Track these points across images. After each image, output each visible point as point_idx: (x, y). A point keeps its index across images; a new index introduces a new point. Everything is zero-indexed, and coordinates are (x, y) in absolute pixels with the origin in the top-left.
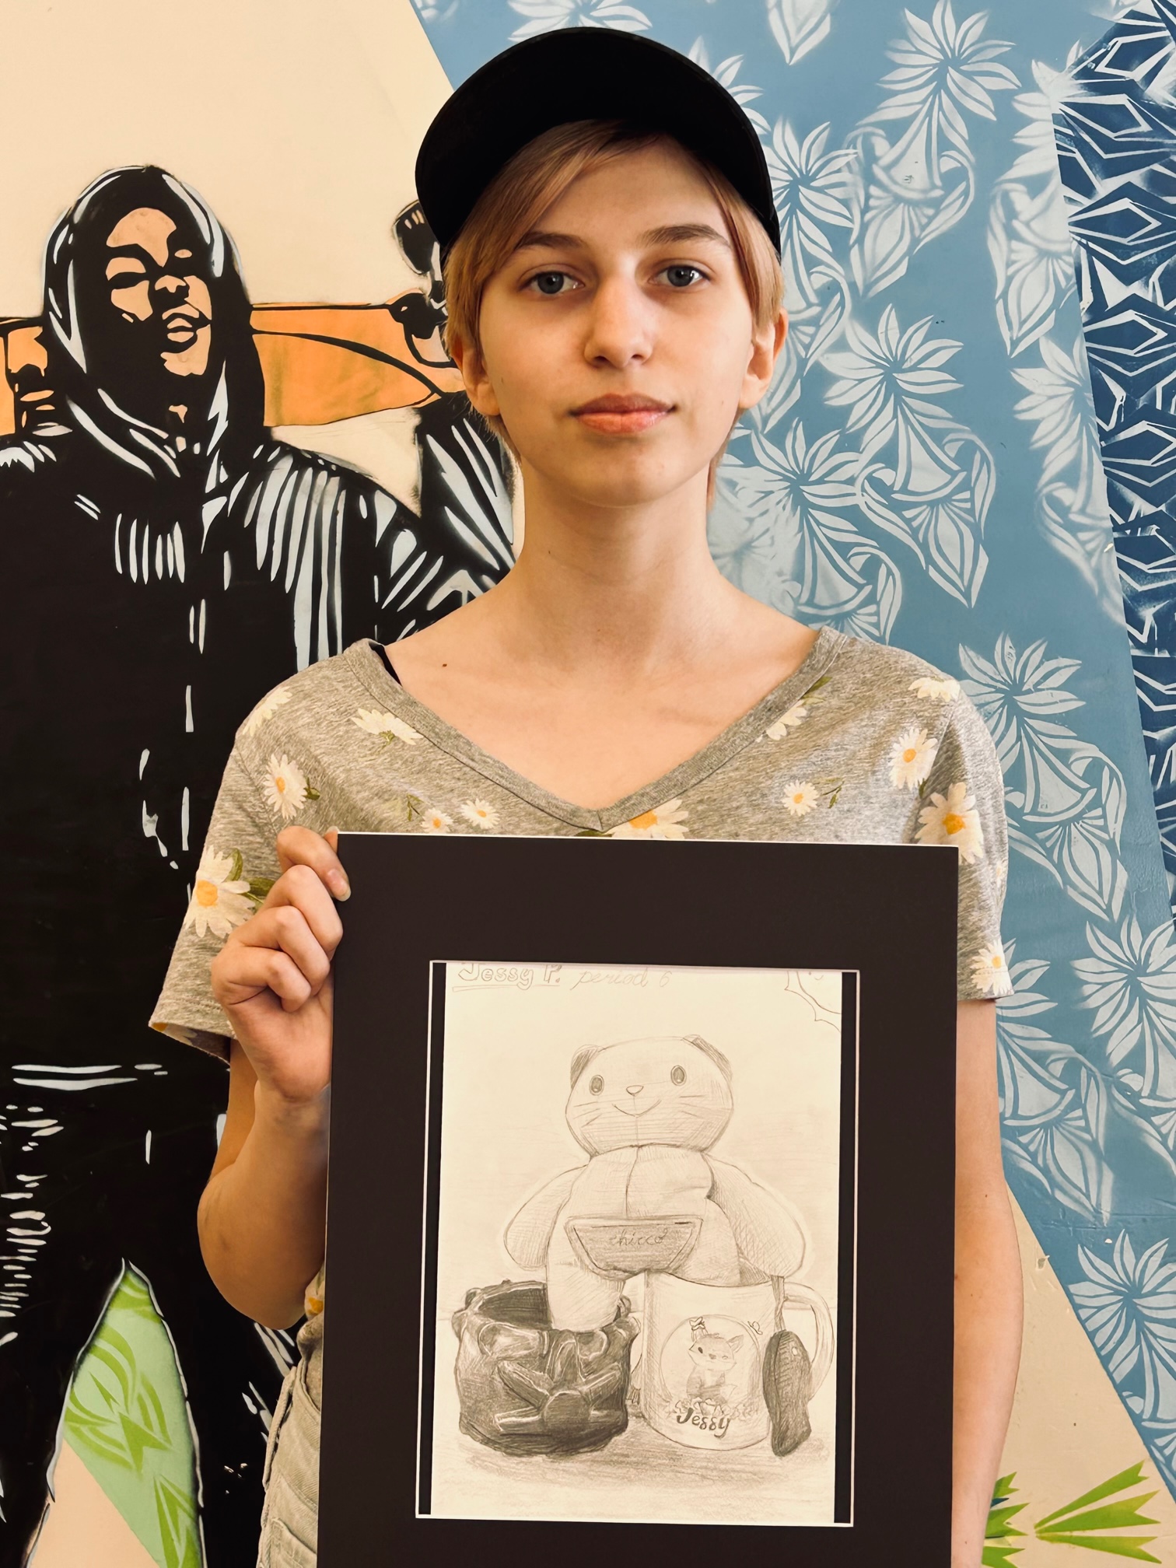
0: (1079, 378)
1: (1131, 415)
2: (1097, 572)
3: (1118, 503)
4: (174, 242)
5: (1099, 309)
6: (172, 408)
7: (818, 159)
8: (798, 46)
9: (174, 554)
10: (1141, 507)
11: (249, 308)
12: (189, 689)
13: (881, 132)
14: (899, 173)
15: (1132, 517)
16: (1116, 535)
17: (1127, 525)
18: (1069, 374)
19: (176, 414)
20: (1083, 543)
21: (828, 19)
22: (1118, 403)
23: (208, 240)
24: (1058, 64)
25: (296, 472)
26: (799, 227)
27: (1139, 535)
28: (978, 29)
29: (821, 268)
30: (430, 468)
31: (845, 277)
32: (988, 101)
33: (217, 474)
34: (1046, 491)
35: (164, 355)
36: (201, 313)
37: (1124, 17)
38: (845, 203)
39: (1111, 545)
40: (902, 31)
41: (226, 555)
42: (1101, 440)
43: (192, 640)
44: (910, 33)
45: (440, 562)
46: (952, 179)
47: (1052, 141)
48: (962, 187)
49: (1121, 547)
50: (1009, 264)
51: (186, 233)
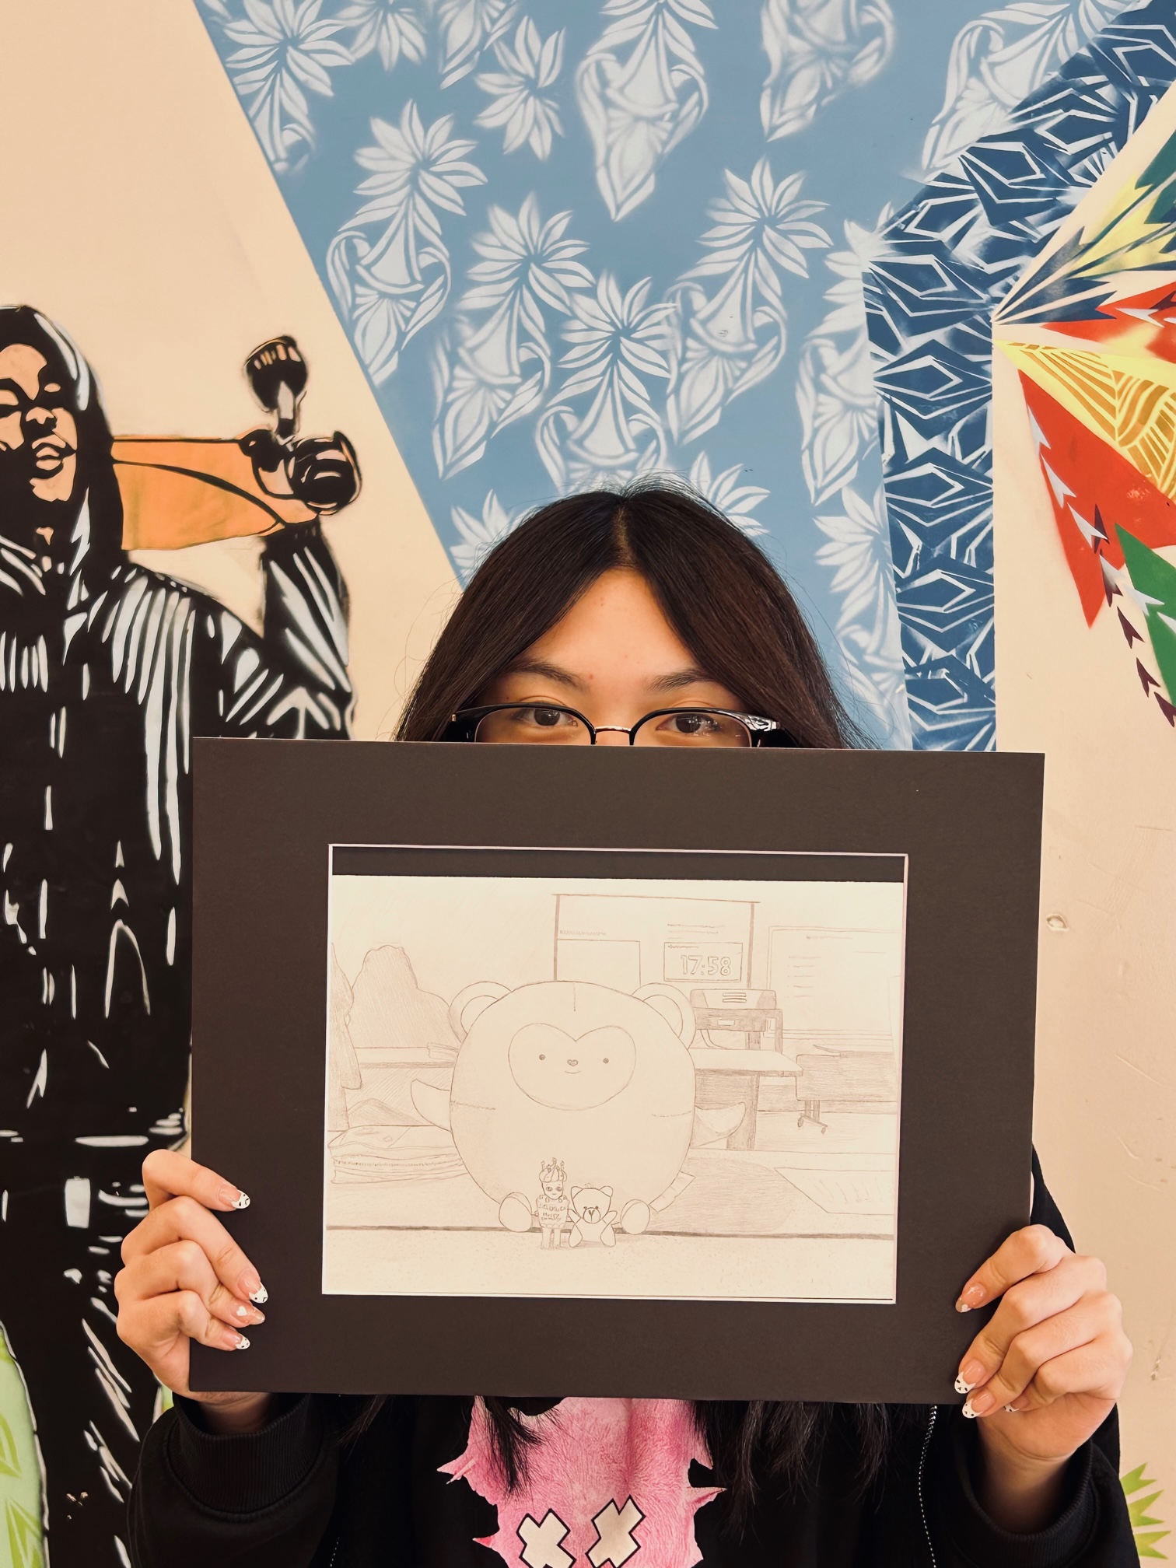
0: (879, 528)
1: (926, 563)
2: (890, 711)
3: (911, 647)
4: (44, 377)
5: (900, 462)
6: (40, 531)
7: (640, 311)
8: (624, 202)
9: (38, 665)
10: (933, 651)
11: (109, 440)
12: (49, 790)
13: (698, 287)
14: (714, 327)
15: (924, 661)
16: (908, 677)
17: (919, 668)
18: (869, 523)
19: (42, 537)
20: (876, 684)
21: (652, 178)
22: (914, 552)
23: (74, 375)
24: (869, 224)
25: (150, 594)
26: (620, 377)
27: (929, 677)
28: (795, 189)
29: (639, 416)
30: (273, 591)
31: (662, 426)
32: (801, 259)
33: (78, 593)
34: (844, 633)
35: (33, 481)
36: (67, 444)
37: (935, 180)
38: (664, 354)
39: (903, 686)
40: (722, 190)
41: (86, 667)
42: (897, 586)
43: (53, 744)
44: (730, 192)
45: (280, 679)
46: (764, 334)
47: (861, 298)
48: (774, 341)
49: (911, 687)
50: (816, 416)
51: (55, 369)
